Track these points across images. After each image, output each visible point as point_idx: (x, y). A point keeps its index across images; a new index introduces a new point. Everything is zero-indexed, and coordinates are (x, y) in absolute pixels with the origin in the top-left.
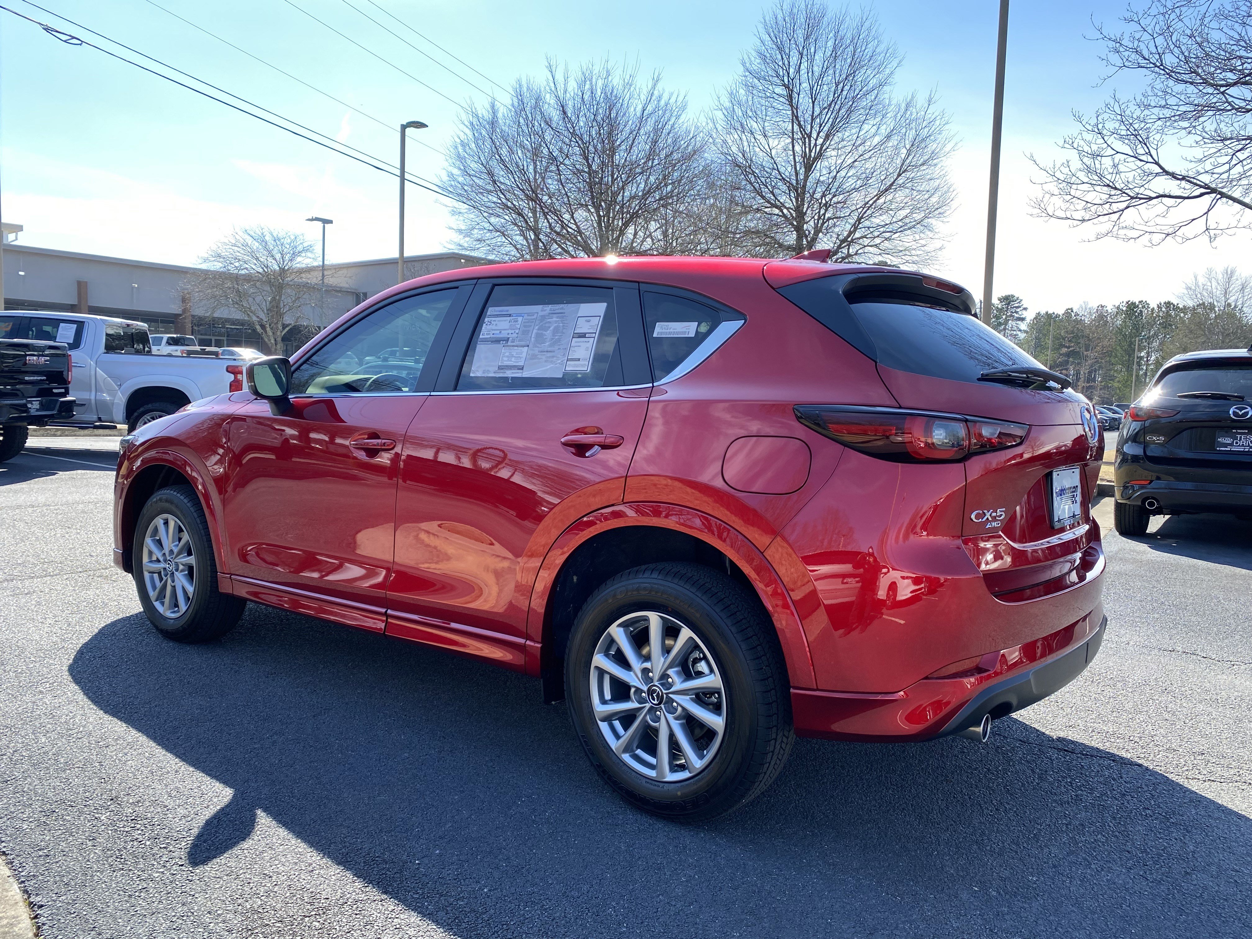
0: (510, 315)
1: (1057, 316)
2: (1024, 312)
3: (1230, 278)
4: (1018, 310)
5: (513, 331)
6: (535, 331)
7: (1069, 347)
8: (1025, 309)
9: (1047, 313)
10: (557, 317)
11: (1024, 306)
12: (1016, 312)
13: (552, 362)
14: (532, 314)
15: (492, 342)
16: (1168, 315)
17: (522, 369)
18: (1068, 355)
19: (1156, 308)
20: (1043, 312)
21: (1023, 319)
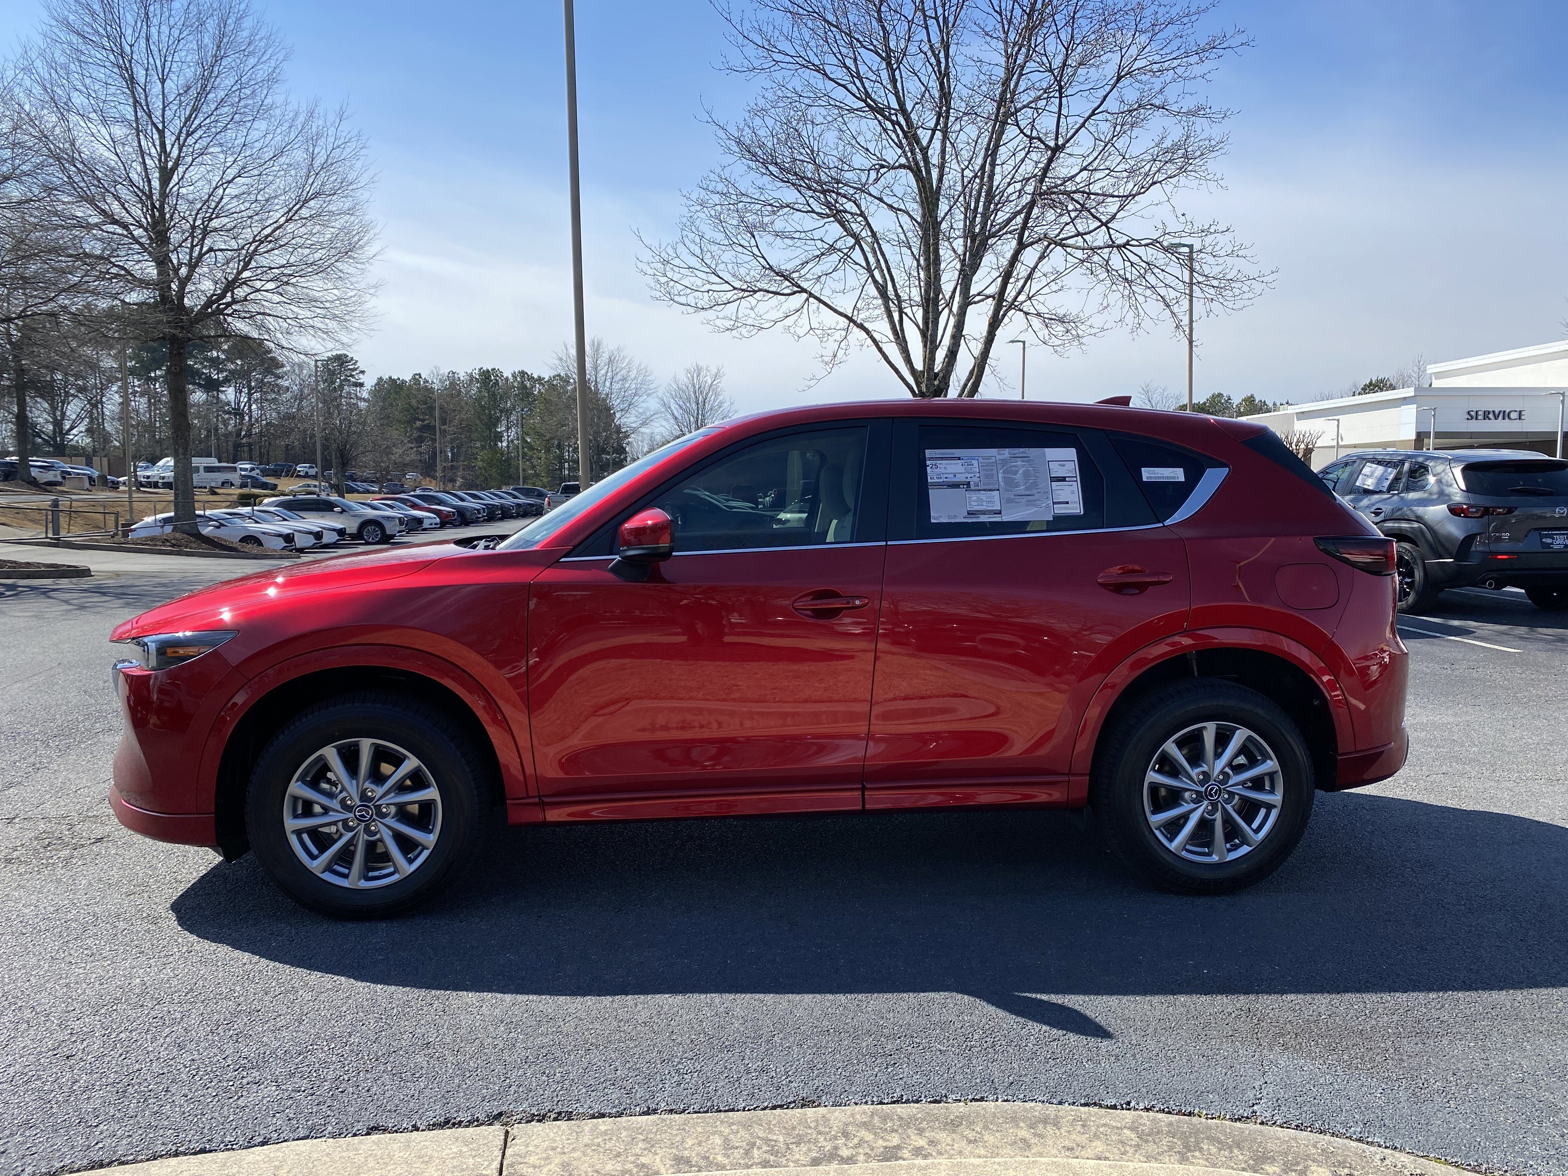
0: (959, 459)
1: (404, 382)
2: (361, 376)
3: (597, 350)
4: (354, 373)
5: (972, 475)
6: (1000, 475)
7: (423, 420)
8: (363, 372)
9: (390, 378)
10: (1022, 461)
11: (361, 369)
12: (352, 376)
13: (1037, 506)
14: (989, 458)
15: (949, 486)
16: (523, 386)
17: (1000, 513)
18: (422, 429)
19: (510, 376)
20: (385, 377)
21: (361, 385)
